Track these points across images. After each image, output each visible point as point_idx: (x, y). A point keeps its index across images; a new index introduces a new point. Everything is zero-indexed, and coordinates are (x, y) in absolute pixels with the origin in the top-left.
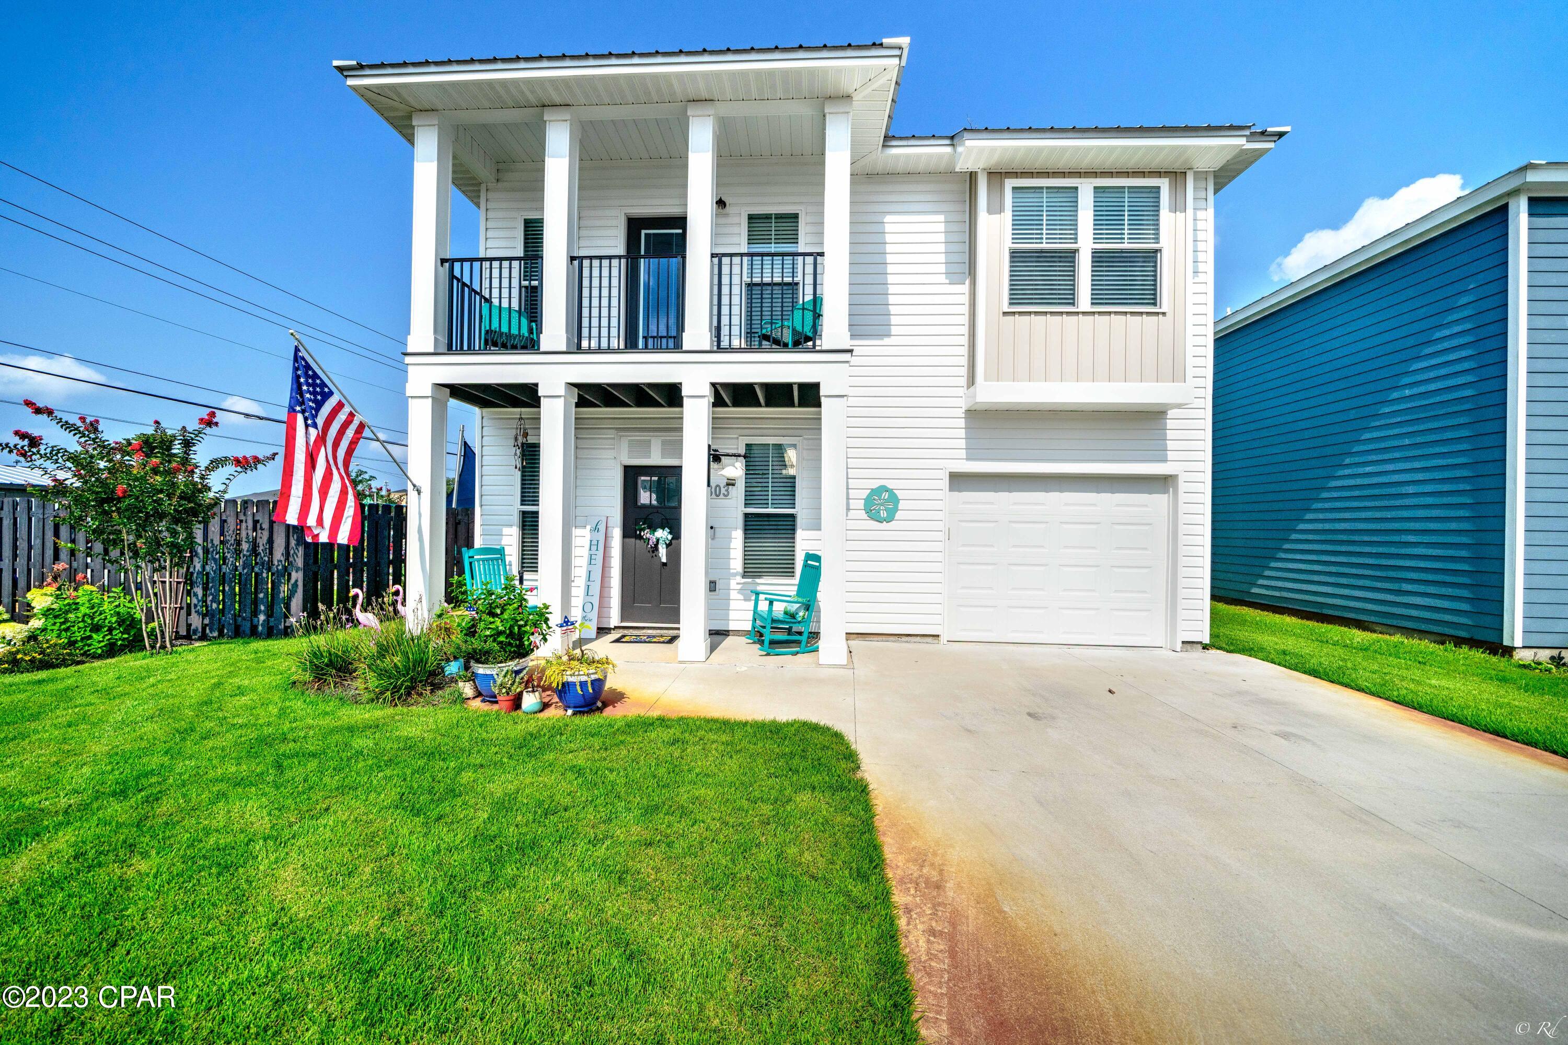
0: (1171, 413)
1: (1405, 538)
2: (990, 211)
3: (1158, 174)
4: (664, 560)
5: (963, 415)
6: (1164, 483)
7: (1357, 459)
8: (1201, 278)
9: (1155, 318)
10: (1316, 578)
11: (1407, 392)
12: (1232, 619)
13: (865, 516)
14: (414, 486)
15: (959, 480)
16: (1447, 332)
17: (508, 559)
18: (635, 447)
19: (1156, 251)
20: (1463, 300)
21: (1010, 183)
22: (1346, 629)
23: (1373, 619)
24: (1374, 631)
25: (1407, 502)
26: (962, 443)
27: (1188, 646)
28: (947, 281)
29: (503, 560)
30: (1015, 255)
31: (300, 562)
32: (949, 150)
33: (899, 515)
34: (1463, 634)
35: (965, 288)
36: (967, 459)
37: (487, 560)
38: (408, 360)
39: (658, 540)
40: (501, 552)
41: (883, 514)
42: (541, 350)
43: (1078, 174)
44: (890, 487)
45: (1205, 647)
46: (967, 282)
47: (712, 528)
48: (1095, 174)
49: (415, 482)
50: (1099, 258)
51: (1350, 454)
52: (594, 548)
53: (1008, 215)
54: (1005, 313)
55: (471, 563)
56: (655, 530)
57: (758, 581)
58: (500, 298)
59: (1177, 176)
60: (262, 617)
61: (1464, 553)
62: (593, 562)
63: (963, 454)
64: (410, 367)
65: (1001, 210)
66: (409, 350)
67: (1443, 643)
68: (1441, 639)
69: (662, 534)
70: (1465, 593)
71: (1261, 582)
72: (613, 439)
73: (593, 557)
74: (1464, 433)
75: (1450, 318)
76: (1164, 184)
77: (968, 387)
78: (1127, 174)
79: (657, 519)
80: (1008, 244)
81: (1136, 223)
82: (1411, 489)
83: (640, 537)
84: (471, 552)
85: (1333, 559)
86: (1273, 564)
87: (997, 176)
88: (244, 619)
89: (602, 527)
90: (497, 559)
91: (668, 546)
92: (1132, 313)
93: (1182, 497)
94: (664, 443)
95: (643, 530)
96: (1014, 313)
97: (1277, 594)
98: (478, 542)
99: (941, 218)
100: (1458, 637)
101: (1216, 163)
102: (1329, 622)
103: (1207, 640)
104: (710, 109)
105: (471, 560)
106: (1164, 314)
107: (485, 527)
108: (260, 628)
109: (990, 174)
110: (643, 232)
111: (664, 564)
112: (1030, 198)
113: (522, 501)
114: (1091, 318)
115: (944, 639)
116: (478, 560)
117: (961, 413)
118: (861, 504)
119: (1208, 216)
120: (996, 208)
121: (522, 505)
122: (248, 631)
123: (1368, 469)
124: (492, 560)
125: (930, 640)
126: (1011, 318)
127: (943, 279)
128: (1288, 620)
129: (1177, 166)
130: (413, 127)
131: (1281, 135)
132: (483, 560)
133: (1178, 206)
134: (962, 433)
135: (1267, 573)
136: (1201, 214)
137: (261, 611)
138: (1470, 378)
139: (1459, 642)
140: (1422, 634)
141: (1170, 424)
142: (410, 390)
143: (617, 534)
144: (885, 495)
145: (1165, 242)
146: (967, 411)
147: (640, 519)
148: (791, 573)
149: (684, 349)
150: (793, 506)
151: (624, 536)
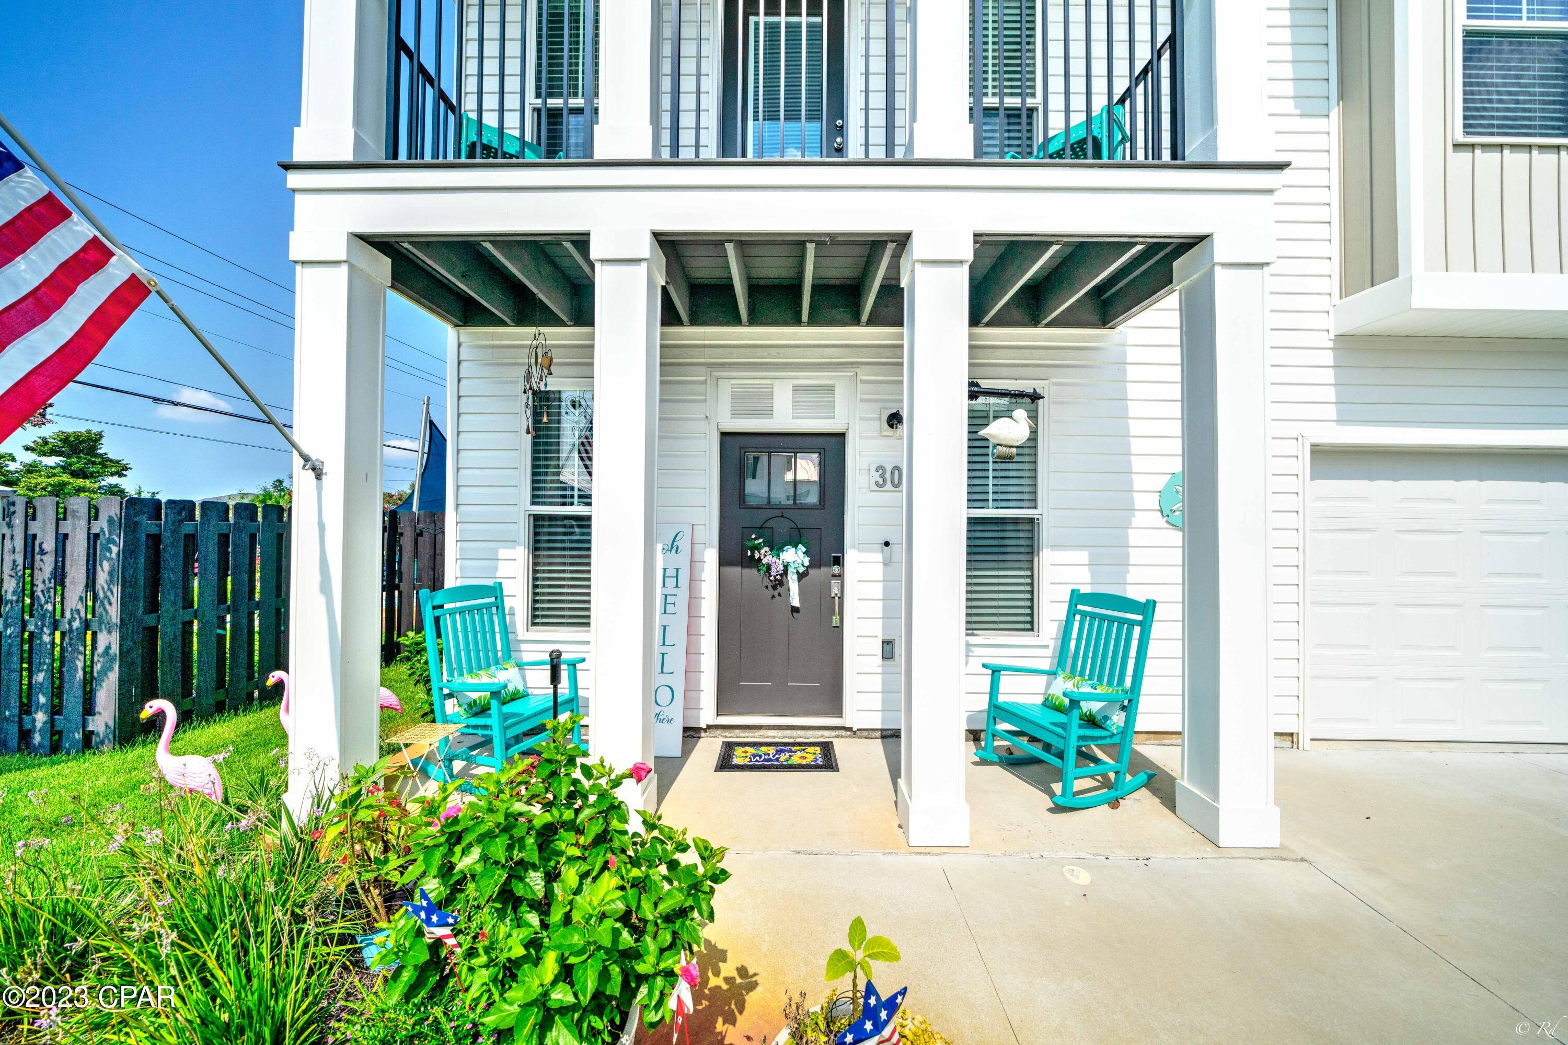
4: (796, 602)
5: (1331, 344)
13: (1162, 522)
14: (306, 459)
17: (508, 603)
18: (743, 397)
26: (1330, 394)
28: (1298, 112)
29: (499, 607)
31: (114, 612)
35: (1332, 122)
36: (1340, 421)
37: (470, 610)
38: (294, 179)
39: (786, 567)
40: (496, 591)
42: (598, 155)
46: (1335, 113)
47: (887, 544)
49: (306, 451)
52: (671, 582)
54: (1457, 146)
55: (437, 620)
56: (781, 549)
58: (502, 110)
60: (40, 717)
62: (670, 608)
63: (1331, 412)
64: (298, 198)
66: (298, 156)
69: (795, 557)
72: (705, 382)
73: (669, 599)
77: (1345, 292)
79: (781, 528)
83: (755, 563)
84: (439, 597)
89: (684, 544)
90: (488, 607)
91: (801, 576)
94: (796, 390)
95: (757, 548)
96: (1473, 146)
98: (452, 578)
105: (438, 612)
107: (466, 545)
108: (38, 739)
111: (795, 610)
113: (533, 496)
116: (452, 613)
117: (1327, 340)
118: (1153, 501)
121: (533, 503)
124: (479, 608)
126: (1466, 156)
127: (1289, 106)
132: (461, 611)
134: (1329, 376)
142: (299, 247)
143: (711, 557)
146: (1340, 337)
147: (752, 529)
148: (1030, 625)
149: (918, 155)
150: (1033, 503)
151: (724, 561)
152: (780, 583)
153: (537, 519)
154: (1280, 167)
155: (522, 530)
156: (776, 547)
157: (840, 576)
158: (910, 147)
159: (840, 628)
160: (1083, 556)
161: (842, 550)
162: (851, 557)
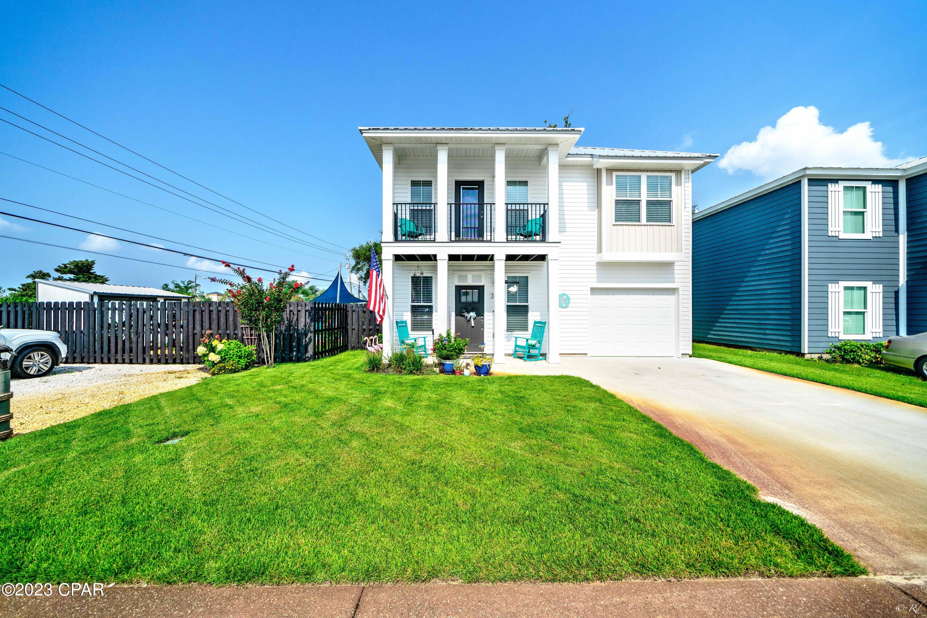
0: (676, 264)
1: (767, 312)
2: (607, 184)
3: (671, 171)
4: (473, 325)
6: (673, 291)
7: (750, 279)
8: (687, 210)
9: (670, 227)
10: (733, 330)
11: (768, 252)
12: (700, 349)
15: (594, 291)
16: (782, 228)
18: (461, 278)
19: (670, 201)
20: (786, 217)
21: (615, 174)
22: (746, 351)
23: (756, 346)
24: (756, 351)
25: (767, 297)
26: (595, 276)
27: (684, 356)
29: (407, 326)
30: (617, 202)
31: (312, 329)
32: (590, 159)
33: (570, 305)
34: (788, 350)
35: (596, 212)
36: (597, 282)
39: (471, 317)
40: (405, 323)
41: (564, 305)
42: (438, 241)
43: (641, 171)
44: (567, 293)
45: (690, 356)
46: (597, 210)
48: (647, 171)
50: (649, 203)
51: (747, 276)
53: (614, 185)
54: (613, 225)
57: (513, 333)
59: (678, 172)
60: (295, 353)
61: (787, 317)
63: (595, 280)
65: (611, 184)
67: (781, 354)
68: (780, 352)
69: (473, 314)
70: (788, 333)
71: (712, 332)
72: (452, 274)
74: (787, 269)
75: (782, 223)
76: (673, 175)
77: (598, 253)
78: (659, 171)
79: (469, 308)
80: (615, 198)
81: (663, 189)
82: (769, 292)
83: (463, 316)
85: (740, 321)
86: (717, 325)
87: (610, 170)
88: (286, 354)
91: (474, 319)
92: (662, 225)
93: (681, 297)
94: (473, 276)
95: (464, 312)
96: (617, 225)
97: (718, 337)
99: (586, 184)
100: (786, 351)
101: (693, 168)
102: (739, 348)
103: (691, 353)
104: (504, 147)
106: (674, 226)
107: (395, 312)
108: (294, 358)
109: (607, 170)
110: (462, 187)
111: (473, 327)
112: (623, 180)
113: (412, 301)
114: (646, 227)
115: (589, 355)
117: (594, 263)
119: (690, 185)
120: (610, 183)
121: (412, 303)
122: (288, 359)
123: (754, 283)
125: (583, 356)
126: (615, 227)
127: (587, 209)
128: (722, 348)
129: (678, 168)
130: (382, 150)
131: (716, 157)
132: (400, 326)
133: (679, 183)
134: (595, 272)
135: (714, 328)
136: (687, 184)
137: (294, 351)
138: (789, 248)
139: (787, 353)
140: (774, 350)
141: (676, 268)
142: (383, 257)
143: (453, 314)
144: (565, 297)
145: (674, 198)
146: (597, 263)
147: (463, 308)
148: (526, 330)
149: (495, 241)
150: (527, 302)
151: (456, 315)
152: (469, 321)
153: (412, 306)
154: (560, 242)
155: (409, 308)
156: (468, 312)
157: (483, 319)
158: (494, 239)
159: (483, 331)
160: (538, 313)
161: (483, 313)
162: (486, 314)
